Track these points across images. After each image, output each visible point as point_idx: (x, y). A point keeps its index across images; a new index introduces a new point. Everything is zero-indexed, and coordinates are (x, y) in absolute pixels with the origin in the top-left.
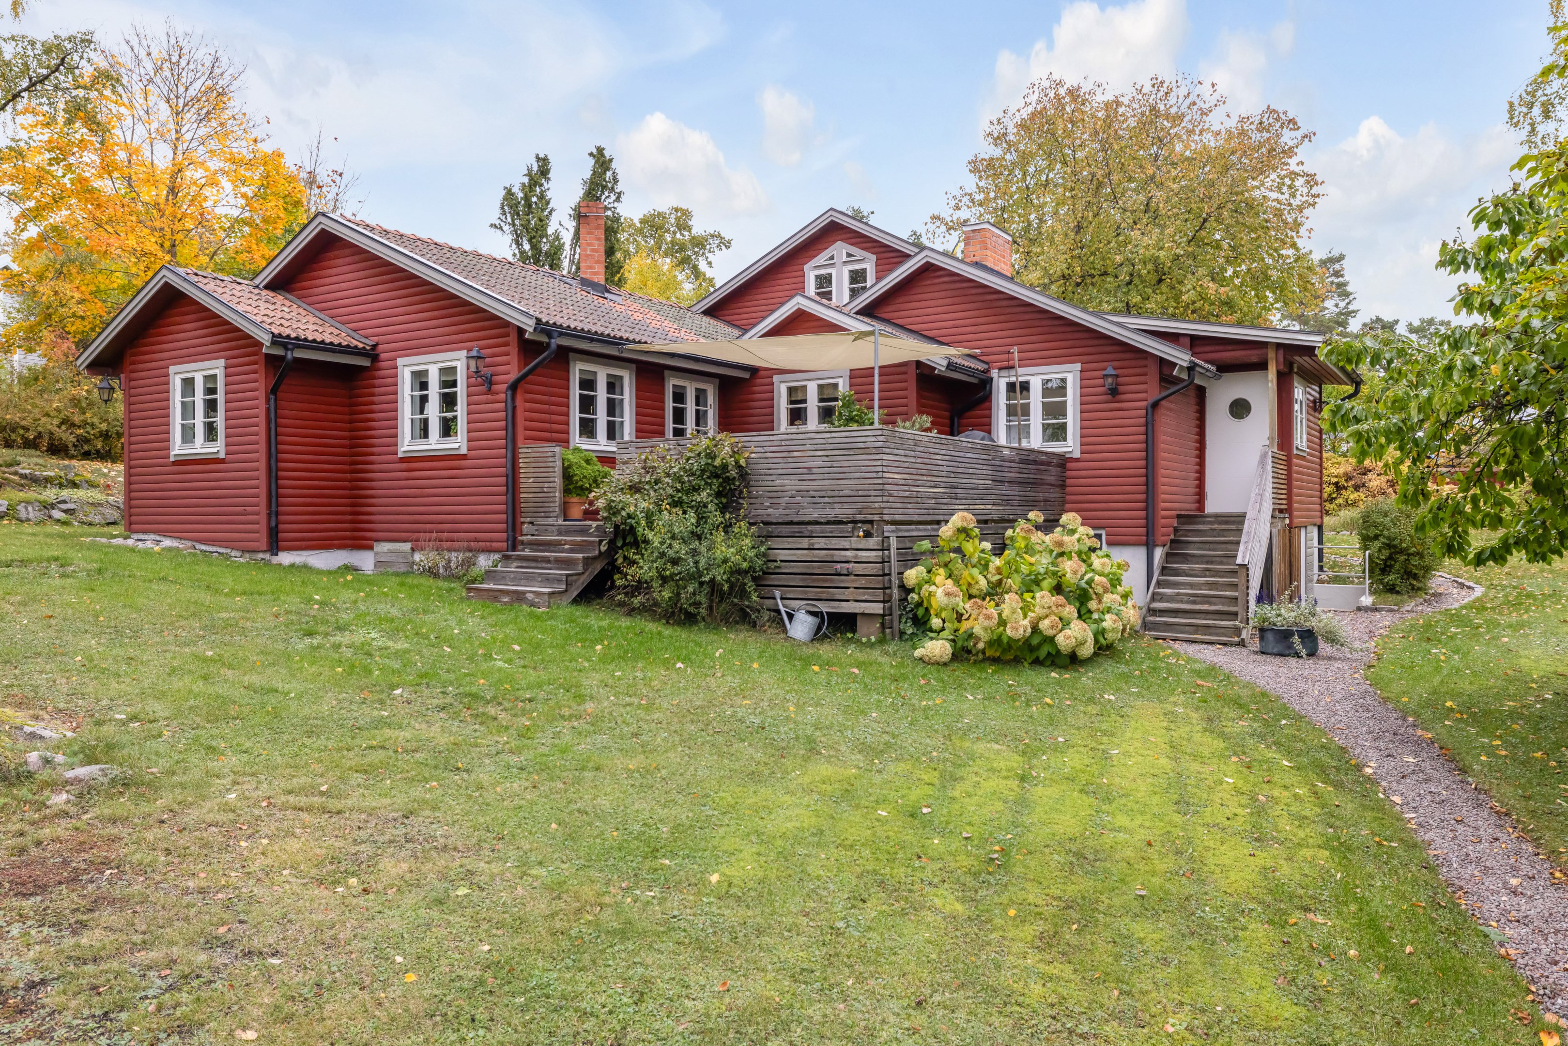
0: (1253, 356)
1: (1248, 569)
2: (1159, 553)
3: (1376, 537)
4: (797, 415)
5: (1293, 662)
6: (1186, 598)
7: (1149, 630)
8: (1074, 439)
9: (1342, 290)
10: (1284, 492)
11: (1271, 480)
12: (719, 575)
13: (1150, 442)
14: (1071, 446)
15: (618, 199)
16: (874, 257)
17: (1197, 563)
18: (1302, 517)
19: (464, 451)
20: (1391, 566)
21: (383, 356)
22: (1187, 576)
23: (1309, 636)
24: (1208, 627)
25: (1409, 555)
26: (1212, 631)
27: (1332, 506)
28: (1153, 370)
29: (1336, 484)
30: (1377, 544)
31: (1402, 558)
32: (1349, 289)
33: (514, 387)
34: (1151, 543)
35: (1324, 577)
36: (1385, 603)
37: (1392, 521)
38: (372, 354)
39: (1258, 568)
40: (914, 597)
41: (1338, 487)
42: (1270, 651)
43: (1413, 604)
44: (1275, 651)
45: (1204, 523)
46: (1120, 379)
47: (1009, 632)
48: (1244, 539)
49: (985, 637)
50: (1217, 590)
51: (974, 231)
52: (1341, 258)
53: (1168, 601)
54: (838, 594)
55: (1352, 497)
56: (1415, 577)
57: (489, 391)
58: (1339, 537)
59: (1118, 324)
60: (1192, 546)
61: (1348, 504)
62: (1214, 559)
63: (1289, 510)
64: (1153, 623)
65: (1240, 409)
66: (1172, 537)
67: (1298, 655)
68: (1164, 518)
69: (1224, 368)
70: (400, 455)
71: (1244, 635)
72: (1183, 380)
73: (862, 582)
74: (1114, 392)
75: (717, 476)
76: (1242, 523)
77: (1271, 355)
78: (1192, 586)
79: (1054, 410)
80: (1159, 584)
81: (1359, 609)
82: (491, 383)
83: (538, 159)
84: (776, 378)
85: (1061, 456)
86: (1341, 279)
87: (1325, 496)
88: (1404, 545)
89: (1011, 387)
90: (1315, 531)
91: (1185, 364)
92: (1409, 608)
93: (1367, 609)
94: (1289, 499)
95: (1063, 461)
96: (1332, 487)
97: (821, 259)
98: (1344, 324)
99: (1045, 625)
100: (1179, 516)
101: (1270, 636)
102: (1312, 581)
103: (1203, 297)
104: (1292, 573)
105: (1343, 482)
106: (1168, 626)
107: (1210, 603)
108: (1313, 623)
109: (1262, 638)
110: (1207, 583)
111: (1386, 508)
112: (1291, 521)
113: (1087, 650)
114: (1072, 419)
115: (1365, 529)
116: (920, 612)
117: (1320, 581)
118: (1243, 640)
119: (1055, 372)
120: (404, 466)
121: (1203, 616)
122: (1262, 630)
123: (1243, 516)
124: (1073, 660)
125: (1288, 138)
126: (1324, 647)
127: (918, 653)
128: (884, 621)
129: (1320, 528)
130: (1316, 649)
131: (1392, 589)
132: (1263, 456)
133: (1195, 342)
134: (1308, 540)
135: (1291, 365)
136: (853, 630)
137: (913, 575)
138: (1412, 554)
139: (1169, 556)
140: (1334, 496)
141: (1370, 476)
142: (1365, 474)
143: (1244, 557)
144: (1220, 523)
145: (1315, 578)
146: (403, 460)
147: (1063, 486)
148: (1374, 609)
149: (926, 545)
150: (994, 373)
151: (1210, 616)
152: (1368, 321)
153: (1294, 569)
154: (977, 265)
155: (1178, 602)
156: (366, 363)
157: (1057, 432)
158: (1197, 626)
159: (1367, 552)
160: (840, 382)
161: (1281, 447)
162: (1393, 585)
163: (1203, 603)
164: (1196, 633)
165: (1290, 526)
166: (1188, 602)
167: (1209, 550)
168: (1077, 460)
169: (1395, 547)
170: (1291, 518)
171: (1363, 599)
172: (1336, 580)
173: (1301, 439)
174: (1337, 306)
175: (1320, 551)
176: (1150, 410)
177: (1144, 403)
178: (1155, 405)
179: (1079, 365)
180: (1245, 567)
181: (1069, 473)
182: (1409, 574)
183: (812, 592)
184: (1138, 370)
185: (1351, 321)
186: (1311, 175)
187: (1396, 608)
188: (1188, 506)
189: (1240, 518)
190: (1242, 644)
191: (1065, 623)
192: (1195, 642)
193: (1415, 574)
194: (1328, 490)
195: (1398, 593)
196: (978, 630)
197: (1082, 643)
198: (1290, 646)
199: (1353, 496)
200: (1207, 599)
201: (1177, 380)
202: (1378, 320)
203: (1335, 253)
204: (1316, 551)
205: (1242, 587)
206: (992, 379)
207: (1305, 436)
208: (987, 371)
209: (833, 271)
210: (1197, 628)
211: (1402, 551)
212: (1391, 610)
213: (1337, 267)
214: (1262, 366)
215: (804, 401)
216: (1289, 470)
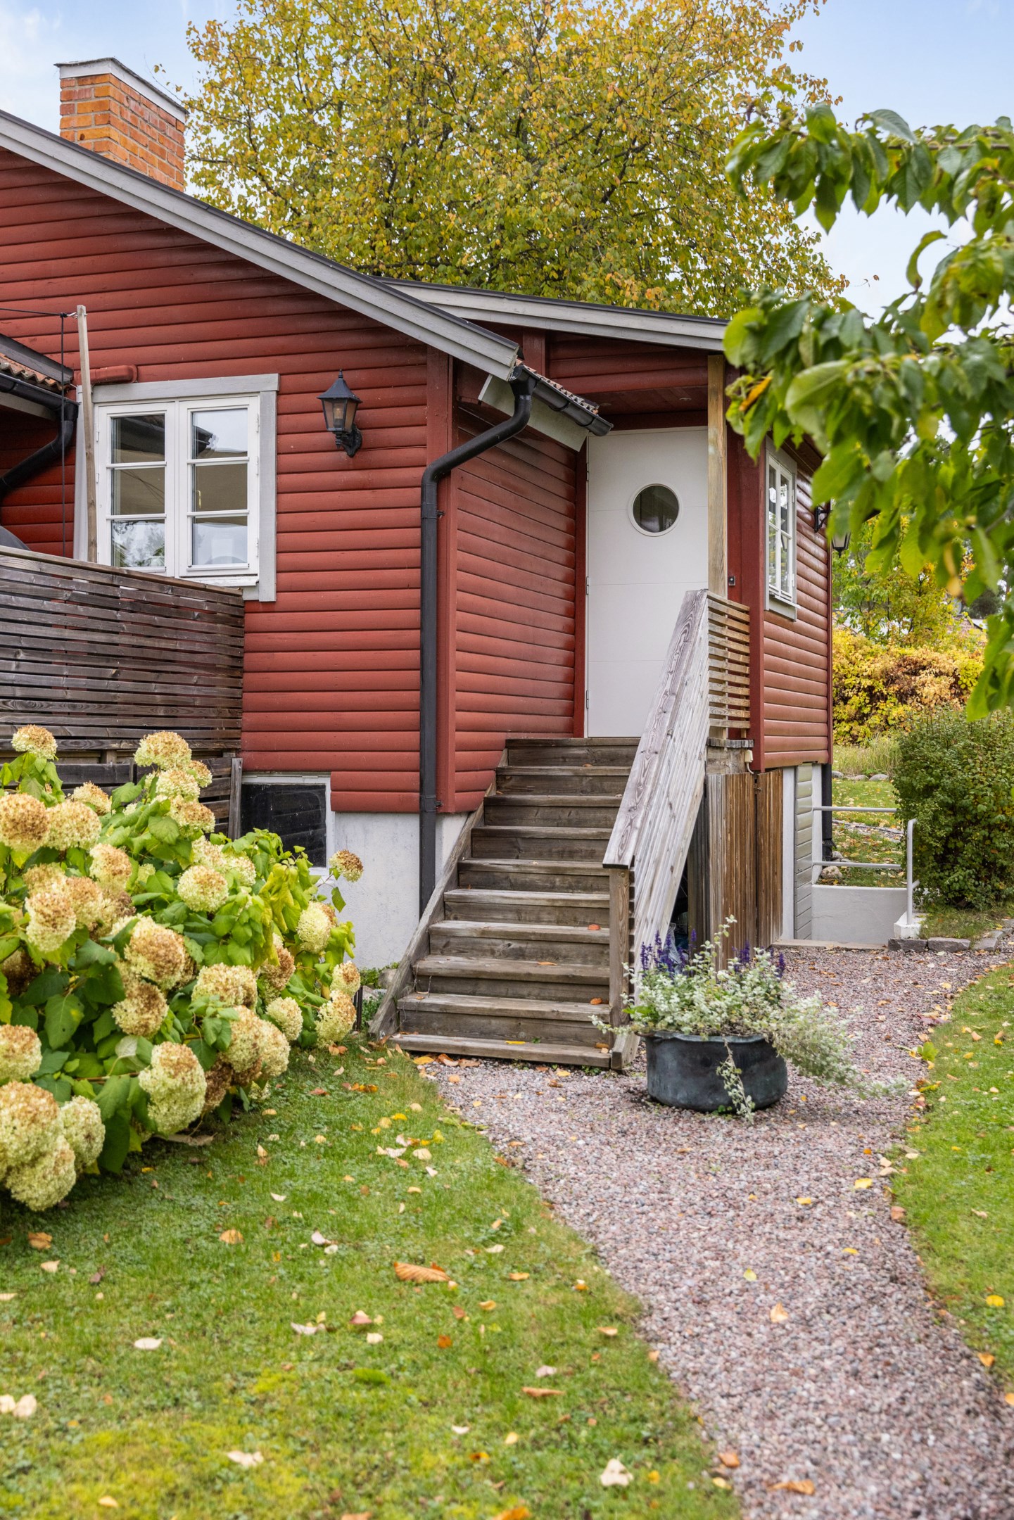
0: (677, 387)
1: (631, 878)
2: (451, 833)
3: (929, 790)
5: (718, 1129)
6: (501, 945)
7: (407, 1028)
8: (261, 556)
10: (745, 691)
11: (708, 662)
13: (430, 564)
14: (253, 571)
17: (539, 856)
18: (783, 748)
20: (958, 851)
22: (514, 887)
23: (761, 1059)
24: (541, 1019)
25: (991, 827)
26: (551, 1029)
27: (863, 729)
28: (439, 386)
29: (870, 689)
30: (930, 806)
31: (979, 834)
34: (430, 808)
35: (833, 868)
36: (946, 931)
37: (959, 756)
39: (663, 870)
41: (874, 696)
42: (669, 1096)
43: (998, 933)
44: (681, 1097)
45: (564, 760)
46: (366, 415)
48: (627, 800)
50: (575, 922)
51: (81, 80)
53: (460, 952)
55: (894, 713)
56: (1002, 874)
58: (870, 784)
60: (533, 813)
61: (886, 726)
62: (578, 846)
63: (754, 732)
64: (418, 1010)
65: (656, 509)
66: (491, 792)
67: (731, 1111)
68: (462, 748)
71: (620, 1046)
72: (500, 417)
74: (351, 444)
76: (629, 760)
77: (714, 383)
78: (519, 912)
79: (218, 486)
80: (447, 909)
81: (894, 945)
85: (233, 597)
88: (982, 808)
89: (123, 428)
90: (817, 775)
91: (505, 375)
92: (992, 944)
93: (909, 946)
94: (755, 707)
95: (238, 610)
96: (863, 695)
100: (510, 744)
101: (669, 1058)
102: (808, 878)
104: (760, 870)
105: (880, 687)
106: (452, 1020)
107: (556, 957)
108: (771, 1024)
109: (652, 1061)
110: (553, 907)
111: (947, 728)
112: (757, 755)
114: (258, 509)
115: (907, 773)
117: (825, 879)
118: (617, 1056)
119: (220, 394)
121: (535, 990)
122: (652, 1040)
123: (633, 744)
126: (798, 1085)
129: (826, 769)
130: (781, 1091)
131: (958, 901)
132: (691, 606)
134: (798, 795)
138: (997, 826)
139: (479, 841)
140: (866, 711)
141: (924, 676)
142: (916, 674)
143: (623, 846)
144: (598, 761)
145: (816, 872)
148: (922, 946)
150: (82, 394)
151: (552, 991)
153: (766, 861)
155: (483, 953)
158: (517, 1017)
159: (911, 823)
161: (736, 591)
162: (961, 890)
163: (542, 956)
164: (512, 1035)
165: (755, 767)
166: (506, 954)
167: (570, 824)
168: (268, 607)
169: (965, 810)
170: (757, 751)
171: (902, 922)
172: (853, 876)
173: (782, 582)
175: (827, 818)
176: (431, 489)
177: (419, 472)
178: (442, 475)
179: (274, 377)
180: (626, 872)
181: (250, 639)
182: (990, 869)
184: (406, 393)
186: (819, 83)
187: (965, 942)
188: (542, 722)
190: (614, 1066)
192: (508, 1061)
193: (1003, 868)
195: (970, 907)
198: (716, 1086)
199: (898, 711)
200: (548, 946)
201: (494, 416)
204: (818, 817)
206: (76, 407)
207: (791, 578)
208: (66, 389)
210: (519, 1024)
211: (976, 821)
212: (955, 949)
216: (753, 645)
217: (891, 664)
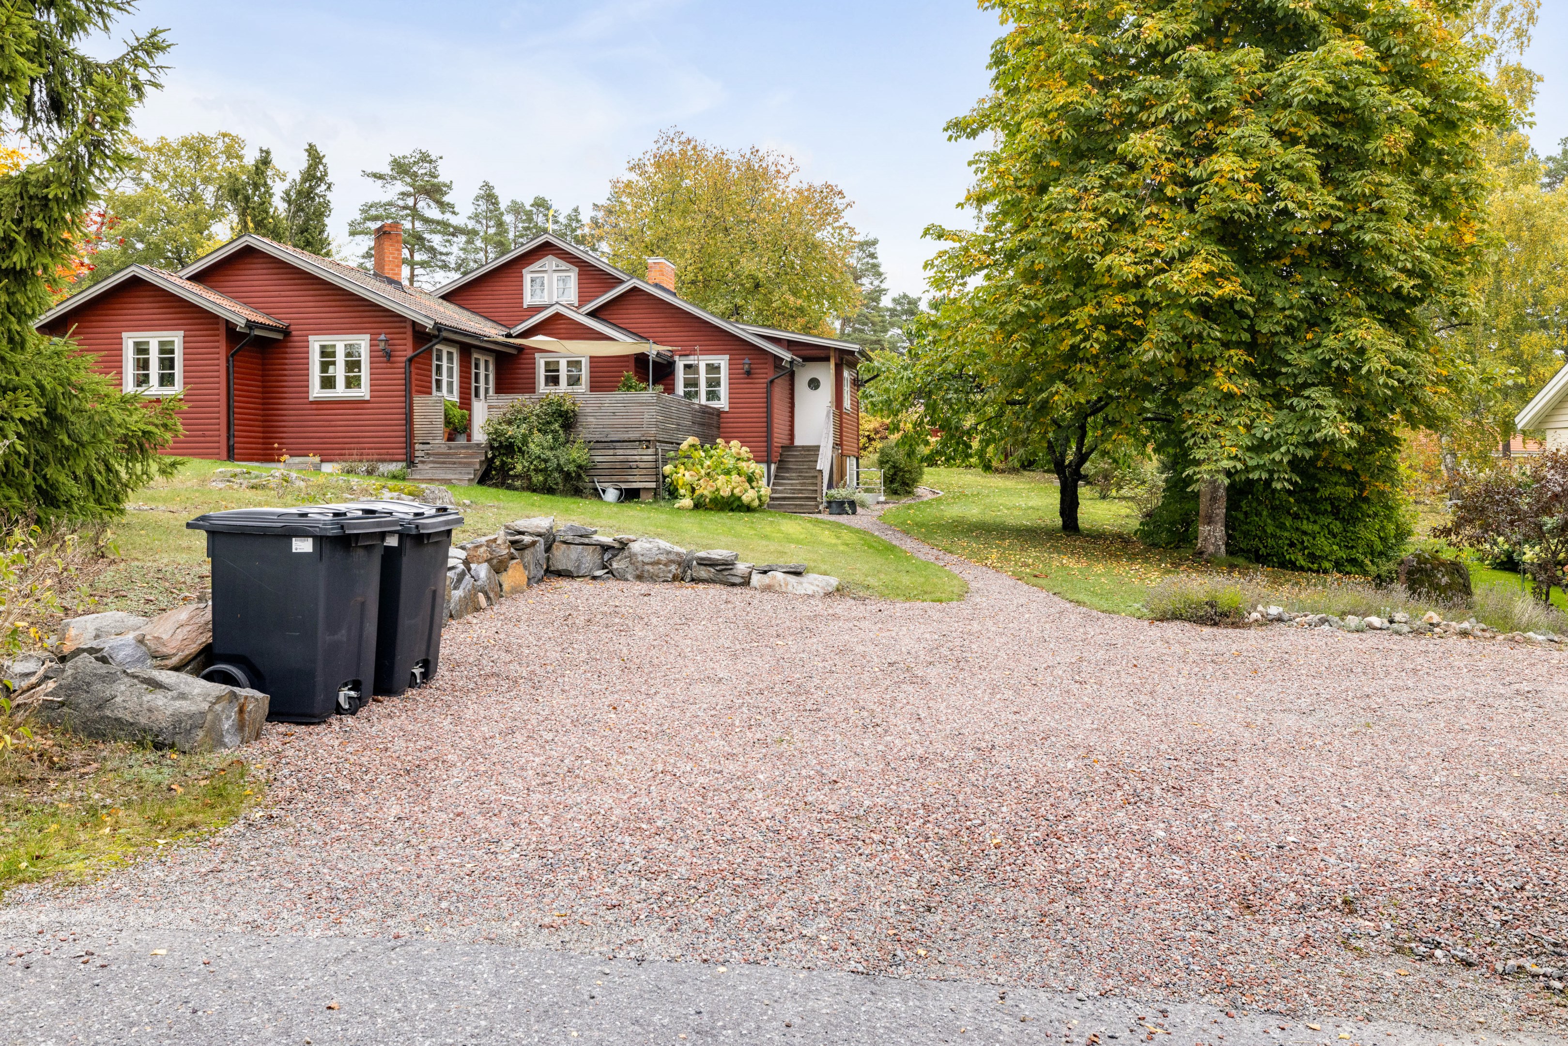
0: (822, 353)
1: (822, 473)
2: (773, 467)
3: (887, 462)
4: (553, 380)
5: (845, 517)
6: (789, 491)
8: (725, 401)
9: (875, 270)
10: (839, 433)
11: (832, 427)
12: (572, 468)
13: (769, 403)
14: (723, 403)
15: (329, 188)
16: (577, 269)
17: (795, 472)
18: (848, 452)
19: (367, 398)
20: (895, 479)
21: (294, 333)
22: (789, 479)
23: (852, 504)
24: (802, 505)
25: (904, 472)
26: (804, 507)
28: (771, 360)
29: (868, 436)
30: (888, 466)
31: (901, 474)
32: (881, 270)
33: (411, 360)
34: (769, 461)
35: (860, 489)
36: (892, 499)
38: (286, 332)
39: (826, 472)
40: (668, 480)
43: (907, 500)
44: (836, 512)
45: (796, 451)
46: (752, 366)
47: (722, 493)
48: (816, 458)
49: (709, 495)
50: (805, 485)
51: (654, 263)
52: (874, 243)
53: (781, 493)
54: (630, 478)
56: (908, 485)
57: (388, 361)
59: (743, 329)
60: (791, 463)
62: (803, 470)
63: (841, 445)
65: (814, 384)
66: (779, 458)
67: (847, 514)
68: (775, 448)
69: (807, 359)
70: (311, 399)
71: (821, 507)
72: (786, 368)
73: (644, 472)
74: (748, 373)
75: (561, 416)
76: (818, 451)
77: (832, 354)
78: (792, 484)
79: (713, 383)
80: (774, 484)
81: (878, 502)
82: (390, 356)
83: (262, 151)
84: (537, 355)
85: (717, 410)
86: (874, 261)
87: (861, 445)
88: (901, 466)
89: (687, 367)
90: (855, 461)
91: (787, 358)
92: (905, 503)
93: (882, 503)
94: (841, 438)
95: (719, 413)
96: (865, 438)
97: (535, 266)
98: (877, 300)
99: (736, 491)
100: (782, 447)
101: (834, 505)
103: (785, 304)
104: (842, 475)
105: (873, 435)
106: (781, 506)
107: (801, 493)
108: (853, 498)
109: (830, 507)
110: (800, 483)
113: (756, 503)
114: (723, 390)
115: (881, 458)
116: (672, 488)
118: (820, 509)
119: (714, 359)
120: (314, 406)
121: (798, 500)
122: (830, 503)
123: (819, 447)
124: (749, 509)
125: (838, 202)
126: (859, 510)
127: (676, 506)
128: (655, 492)
129: (857, 459)
130: (856, 511)
131: (895, 492)
132: (828, 413)
133: (790, 345)
134: (850, 464)
135: (842, 359)
136: (638, 496)
137: (668, 469)
138: (906, 472)
139: (778, 469)
140: (866, 445)
142: (887, 430)
143: (820, 468)
144: (805, 451)
146: (312, 403)
147: (719, 428)
148: (886, 503)
149: (672, 454)
150: (677, 358)
151: (802, 499)
152: (896, 296)
154: (656, 285)
155: (785, 493)
156: (280, 337)
157: (712, 395)
158: (795, 505)
159: (882, 472)
160: (583, 360)
161: (837, 408)
162: (897, 489)
163: (797, 493)
164: (796, 509)
165: (842, 454)
166: (790, 493)
167: (800, 465)
168: (727, 413)
169: (897, 467)
170: (843, 451)
171: (880, 496)
173: (847, 403)
174: (872, 283)
175: (858, 472)
176: (769, 384)
177: (766, 380)
178: (772, 382)
179: (728, 356)
180: (821, 471)
181: (722, 420)
182: (904, 484)
183: (615, 478)
184: (761, 362)
185: (883, 298)
187: (898, 502)
188: (786, 442)
189: (817, 448)
190: (820, 511)
191: (746, 491)
193: (908, 483)
194: (863, 441)
195: (899, 494)
196: (706, 492)
197: (753, 500)
198: (844, 509)
200: (799, 491)
201: (784, 368)
202: (905, 296)
203: (871, 237)
204: (855, 471)
205: (819, 483)
206: (675, 361)
207: (850, 401)
208: (672, 357)
209: (545, 275)
211: (901, 470)
212: (895, 504)
213: (872, 250)
214: (827, 359)
215: (558, 371)
216: (841, 421)
217: (877, 425)
